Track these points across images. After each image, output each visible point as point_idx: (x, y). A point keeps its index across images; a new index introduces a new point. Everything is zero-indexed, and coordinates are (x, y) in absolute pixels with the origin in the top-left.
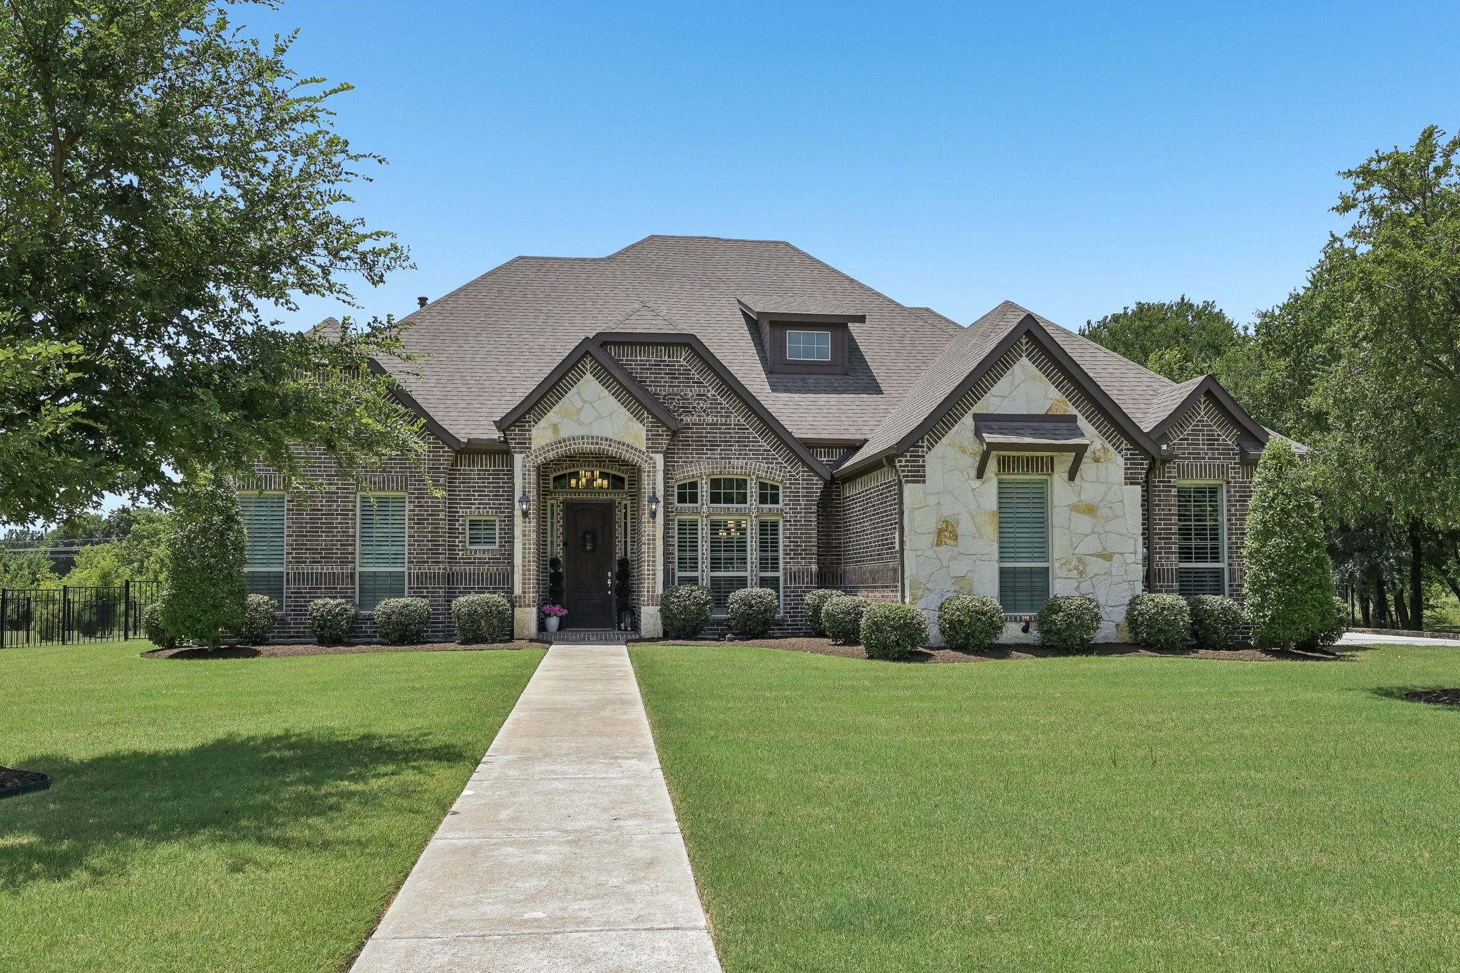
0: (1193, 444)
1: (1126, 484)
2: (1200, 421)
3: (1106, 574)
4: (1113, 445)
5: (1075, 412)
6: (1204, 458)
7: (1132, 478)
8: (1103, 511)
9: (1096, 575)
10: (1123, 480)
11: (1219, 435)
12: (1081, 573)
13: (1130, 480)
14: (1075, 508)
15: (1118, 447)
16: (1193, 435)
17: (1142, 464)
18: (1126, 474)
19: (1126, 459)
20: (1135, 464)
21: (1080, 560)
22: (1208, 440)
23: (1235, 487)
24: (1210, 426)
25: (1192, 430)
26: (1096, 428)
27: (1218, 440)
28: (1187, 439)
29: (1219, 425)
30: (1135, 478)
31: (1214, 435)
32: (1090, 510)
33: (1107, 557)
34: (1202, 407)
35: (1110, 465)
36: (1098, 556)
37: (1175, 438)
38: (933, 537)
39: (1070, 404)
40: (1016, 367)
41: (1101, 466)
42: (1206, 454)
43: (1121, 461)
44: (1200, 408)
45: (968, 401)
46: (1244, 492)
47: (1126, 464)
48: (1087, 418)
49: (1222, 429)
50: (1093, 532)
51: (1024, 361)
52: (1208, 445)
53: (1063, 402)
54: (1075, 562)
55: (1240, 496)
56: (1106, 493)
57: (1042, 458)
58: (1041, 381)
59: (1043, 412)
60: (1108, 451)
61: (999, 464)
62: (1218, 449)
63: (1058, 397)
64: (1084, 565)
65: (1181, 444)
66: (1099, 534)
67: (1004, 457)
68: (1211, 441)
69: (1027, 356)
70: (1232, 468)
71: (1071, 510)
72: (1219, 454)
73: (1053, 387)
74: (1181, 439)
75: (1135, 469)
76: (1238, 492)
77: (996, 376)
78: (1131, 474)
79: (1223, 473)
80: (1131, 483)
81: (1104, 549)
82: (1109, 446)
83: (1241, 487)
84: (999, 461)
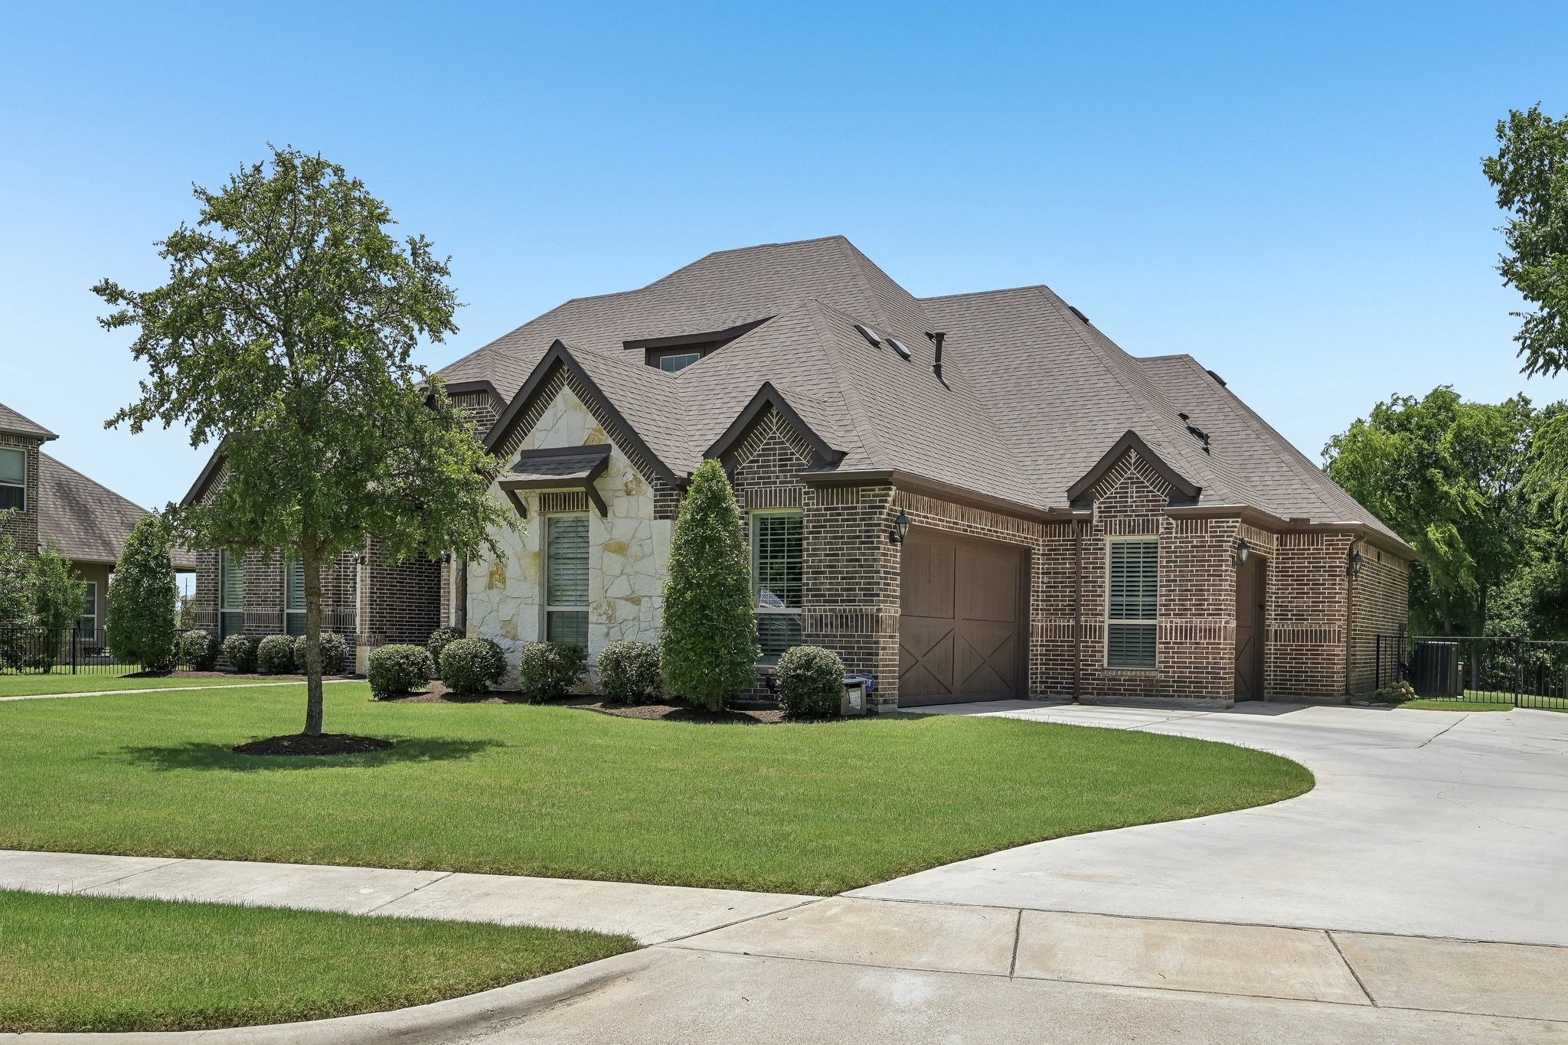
0: (763, 467)
1: (655, 518)
2: (772, 438)
3: (634, 619)
4: (644, 475)
5: (610, 441)
6: (775, 483)
7: (661, 512)
8: (634, 550)
9: (624, 620)
10: (653, 514)
11: (792, 454)
12: (610, 618)
13: (661, 514)
14: (607, 547)
15: (649, 477)
16: (764, 455)
17: (672, 495)
18: (655, 507)
19: (656, 490)
20: (665, 495)
21: (609, 604)
22: (780, 460)
23: (808, 516)
24: (783, 443)
25: (763, 450)
26: (629, 458)
27: (791, 459)
28: (757, 461)
29: (793, 441)
30: (665, 512)
31: (786, 454)
32: (620, 549)
33: (635, 600)
34: (775, 421)
35: (641, 498)
36: (627, 599)
37: (744, 461)
38: (486, 579)
39: (605, 432)
40: (559, 397)
41: (632, 499)
42: (778, 477)
43: (650, 492)
44: (771, 422)
45: (517, 438)
46: (819, 521)
47: (655, 496)
48: (620, 447)
49: (796, 446)
50: (622, 573)
51: (566, 389)
52: (780, 466)
53: (599, 431)
54: (605, 607)
55: (813, 527)
56: (636, 530)
57: (578, 493)
58: (580, 409)
59: (580, 444)
60: (640, 482)
61: (540, 503)
62: (791, 471)
63: (595, 426)
64: (614, 610)
65: (750, 468)
66: (629, 576)
67: (544, 495)
68: (784, 460)
69: (568, 384)
70: (805, 493)
71: (605, 549)
72: (791, 476)
73: (590, 415)
74: (751, 462)
75: (664, 501)
76: (811, 521)
77: (541, 409)
78: (661, 506)
79: (795, 500)
80: (661, 518)
81: (633, 592)
82: (640, 476)
83: (815, 516)
84: (540, 499)
